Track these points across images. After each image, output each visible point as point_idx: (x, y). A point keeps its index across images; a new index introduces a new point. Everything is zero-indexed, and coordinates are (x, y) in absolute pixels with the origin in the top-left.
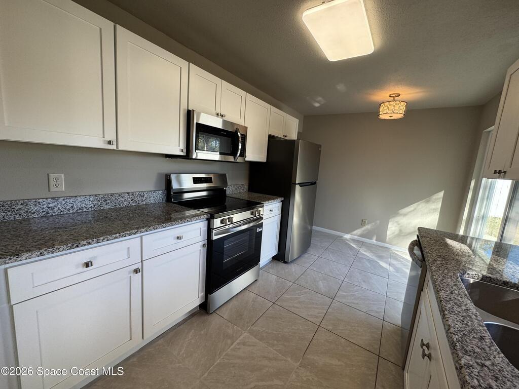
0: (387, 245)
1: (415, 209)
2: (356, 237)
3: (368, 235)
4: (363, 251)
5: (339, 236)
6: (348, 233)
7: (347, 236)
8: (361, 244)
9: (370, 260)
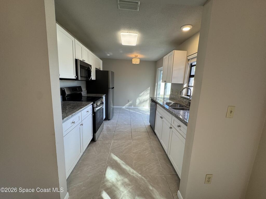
0: (137, 107)
1: (143, 94)
2: (127, 107)
3: (131, 105)
4: (131, 111)
5: (121, 108)
6: (124, 106)
7: (124, 107)
8: (129, 109)
9: (134, 113)
